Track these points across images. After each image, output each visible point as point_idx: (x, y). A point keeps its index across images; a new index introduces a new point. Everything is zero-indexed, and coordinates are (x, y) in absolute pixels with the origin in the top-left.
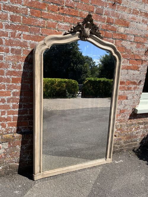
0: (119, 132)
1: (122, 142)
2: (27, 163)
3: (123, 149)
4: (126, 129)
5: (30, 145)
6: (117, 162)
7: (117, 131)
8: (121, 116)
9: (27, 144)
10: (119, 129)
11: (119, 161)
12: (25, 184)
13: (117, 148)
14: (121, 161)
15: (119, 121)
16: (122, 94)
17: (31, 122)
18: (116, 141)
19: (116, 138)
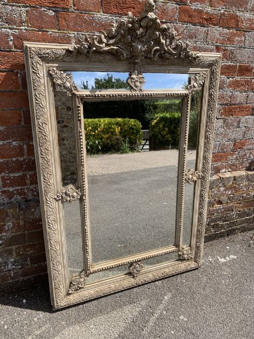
0: (230, 193)
1: (233, 215)
2: (12, 275)
3: (234, 230)
4: (246, 185)
5: (12, 234)
6: (222, 260)
7: (225, 190)
8: (235, 156)
9: (4, 234)
10: (231, 188)
11: (227, 258)
12: (6, 327)
13: (222, 227)
14: (232, 256)
15: (230, 168)
16: (242, 101)
17: (7, 180)
18: (222, 212)
19: (221, 206)
